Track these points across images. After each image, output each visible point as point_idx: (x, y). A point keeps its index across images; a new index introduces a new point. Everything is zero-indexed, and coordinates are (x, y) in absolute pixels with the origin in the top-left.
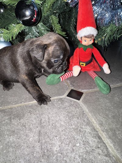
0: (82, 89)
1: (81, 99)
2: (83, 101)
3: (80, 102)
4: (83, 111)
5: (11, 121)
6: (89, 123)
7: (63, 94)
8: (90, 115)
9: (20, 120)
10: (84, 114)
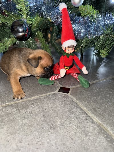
0: (69, 86)
2: (71, 94)
3: (69, 94)
4: (73, 100)
5: (19, 111)
6: (78, 107)
7: (55, 91)
8: (78, 102)
9: (26, 110)
10: (74, 101)
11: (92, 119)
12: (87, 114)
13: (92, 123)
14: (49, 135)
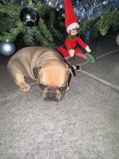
0: (78, 64)
1: (80, 69)
2: (81, 69)
4: (85, 74)
8: (89, 74)
11: (104, 84)
12: (99, 81)
13: (105, 86)
14: (76, 98)
